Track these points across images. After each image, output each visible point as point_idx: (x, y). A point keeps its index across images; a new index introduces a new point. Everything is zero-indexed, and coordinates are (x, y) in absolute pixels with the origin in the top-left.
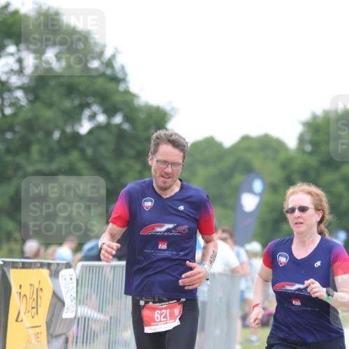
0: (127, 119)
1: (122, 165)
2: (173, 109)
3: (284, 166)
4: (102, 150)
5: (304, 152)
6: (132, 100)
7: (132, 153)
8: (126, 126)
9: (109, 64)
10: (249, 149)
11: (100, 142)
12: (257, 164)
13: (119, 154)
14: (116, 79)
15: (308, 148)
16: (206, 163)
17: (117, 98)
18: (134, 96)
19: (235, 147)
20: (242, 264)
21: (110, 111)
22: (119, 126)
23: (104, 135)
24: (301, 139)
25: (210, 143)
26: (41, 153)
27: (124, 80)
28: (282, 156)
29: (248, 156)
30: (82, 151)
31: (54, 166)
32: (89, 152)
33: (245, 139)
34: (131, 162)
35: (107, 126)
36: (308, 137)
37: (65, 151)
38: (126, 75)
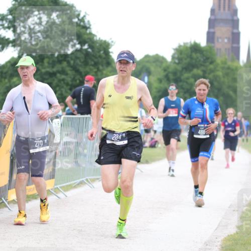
0: (90, 46)
1: (87, 69)
2: (112, 42)
3: (165, 70)
4: (78, 61)
5: (175, 63)
6: (93, 37)
7: (93, 63)
8: (90, 50)
9: (82, 20)
10: (148, 62)
11: (77, 58)
12: (152, 69)
13: (86, 63)
14: (86, 28)
15: (177, 61)
17: (86, 37)
18: (94, 35)
19: (142, 61)
20: (142, 117)
21: (82, 43)
22: (86, 50)
23: (79, 54)
24: (173, 57)
26: (48, 63)
27: (89, 28)
28: (164, 65)
29: (148, 65)
30: (68, 62)
31: (55, 70)
32: (72, 62)
33: (147, 56)
34: (91, 67)
35: (80, 50)
36: (176, 56)
37: (60, 62)
38: (90, 25)
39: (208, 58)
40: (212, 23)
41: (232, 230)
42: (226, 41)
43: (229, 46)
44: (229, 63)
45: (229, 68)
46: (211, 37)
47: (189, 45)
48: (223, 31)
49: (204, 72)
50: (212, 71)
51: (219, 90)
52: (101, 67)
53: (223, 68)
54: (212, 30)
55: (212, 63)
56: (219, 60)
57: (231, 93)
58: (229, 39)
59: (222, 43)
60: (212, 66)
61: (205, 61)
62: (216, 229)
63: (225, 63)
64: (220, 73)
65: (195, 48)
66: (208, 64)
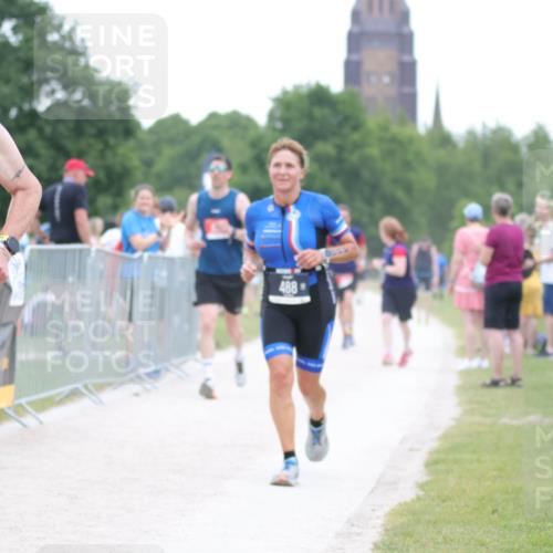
1: (83, 143)
3: (254, 145)
4: (62, 128)
5: (274, 129)
7: (92, 131)
10: (216, 127)
12: (226, 142)
13: (78, 132)
15: (279, 125)
16: (172, 141)
19: (202, 125)
24: (271, 116)
25: (176, 120)
28: (252, 134)
29: (215, 134)
30: (40, 131)
32: (48, 130)
33: (213, 116)
34: (92, 141)
36: (278, 114)
39: (347, 118)
40: (355, 41)
41: (407, 493)
42: (386, 79)
43: (392, 92)
44: (395, 129)
45: (394, 139)
46: (353, 71)
47: (305, 91)
48: (378, 60)
49: (340, 149)
50: (357, 146)
51: (374, 187)
52: (112, 141)
53: (381, 140)
54: (355, 57)
55: (356, 128)
56: (372, 122)
57: (400, 194)
58: (392, 76)
59: (378, 84)
60: (356, 137)
61: (340, 125)
62: (372, 491)
63: (385, 128)
64: (374, 151)
65: (319, 96)
66: (346, 130)
